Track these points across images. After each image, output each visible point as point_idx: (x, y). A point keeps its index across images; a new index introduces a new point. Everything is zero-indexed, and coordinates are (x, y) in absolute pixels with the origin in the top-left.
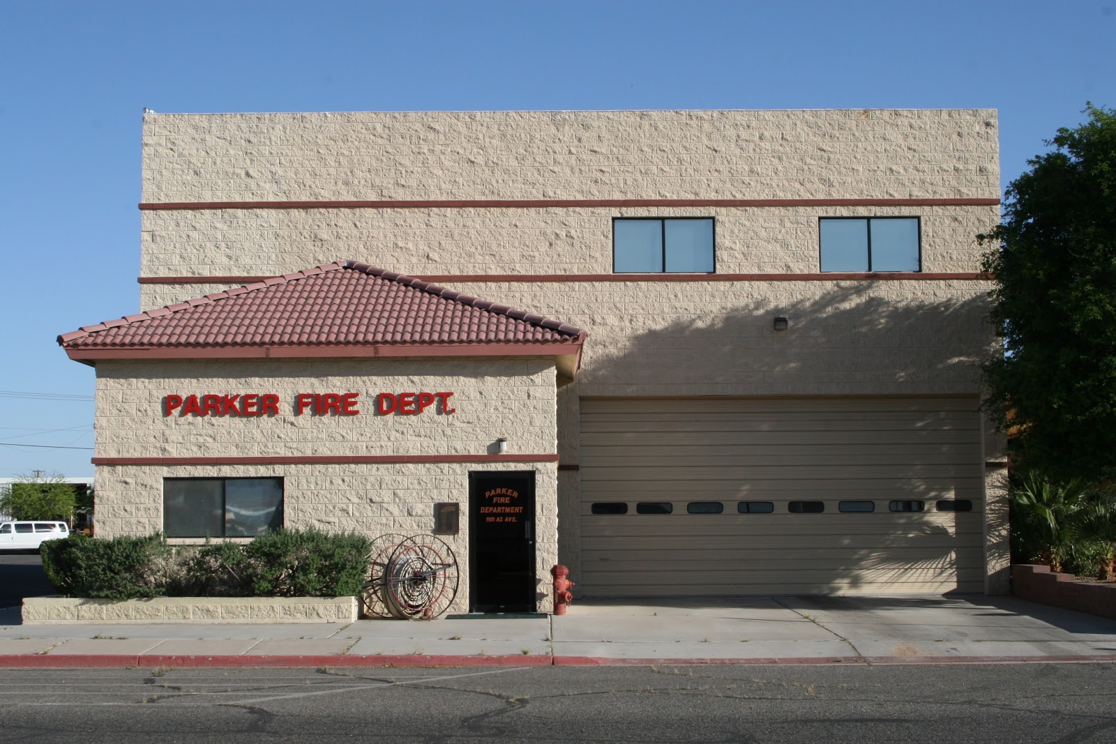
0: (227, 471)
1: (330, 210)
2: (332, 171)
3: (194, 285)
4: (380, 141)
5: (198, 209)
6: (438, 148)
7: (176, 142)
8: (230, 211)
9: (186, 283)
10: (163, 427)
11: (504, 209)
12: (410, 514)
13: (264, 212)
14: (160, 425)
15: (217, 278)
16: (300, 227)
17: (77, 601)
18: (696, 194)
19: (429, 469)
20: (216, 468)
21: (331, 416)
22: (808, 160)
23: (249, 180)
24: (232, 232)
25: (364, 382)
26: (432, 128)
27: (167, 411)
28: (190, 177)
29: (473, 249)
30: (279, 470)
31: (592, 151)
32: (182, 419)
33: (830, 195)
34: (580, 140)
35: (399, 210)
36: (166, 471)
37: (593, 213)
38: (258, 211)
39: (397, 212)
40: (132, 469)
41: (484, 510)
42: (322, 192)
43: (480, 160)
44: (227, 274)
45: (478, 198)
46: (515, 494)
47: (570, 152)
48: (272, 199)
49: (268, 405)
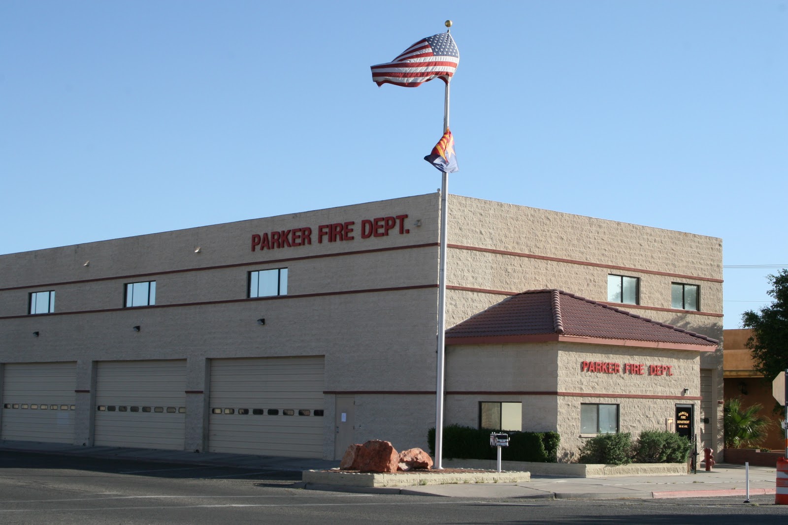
0: (602, 400)
1: (512, 256)
2: (512, 235)
3: (459, 291)
4: (529, 222)
5: (461, 249)
6: (551, 229)
7: (453, 210)
8: (474, 252)
9: (457, 289)
10: (581, 378)
11: (573, 265)
12: (658, 423)
13: (487, 254)
14: (580, 377)
15: (469, 288)
16: (500, 264)
17: (603, 465)
18: (635, 266)
19: (663, 402)
20: (598, 399)
21: (629, 374)
22: (669, 254)
23: (481, 236)
24: (475, 263)
25: (645, 359)
26: (548, 219)
27: (582, 369)
28: (457, 231)
29: (562, 284)
30: (618, 401)
31: (602, 239)
32: (587, 373)
33: (675, 271)
34: (598, 233)
35: (536, 260)
36: (581, 400)
37: (602, 270)
38: (485, 253)
39: (536, 261)
40: (570, 398)
41: (679, 422)
42: (509, 246)
43: (565, 238)
44: (472, 287)
45: (564, 258)
46: (687, 415)
47: (595, 239)
48: (490, 248)
49: (615, 369)
